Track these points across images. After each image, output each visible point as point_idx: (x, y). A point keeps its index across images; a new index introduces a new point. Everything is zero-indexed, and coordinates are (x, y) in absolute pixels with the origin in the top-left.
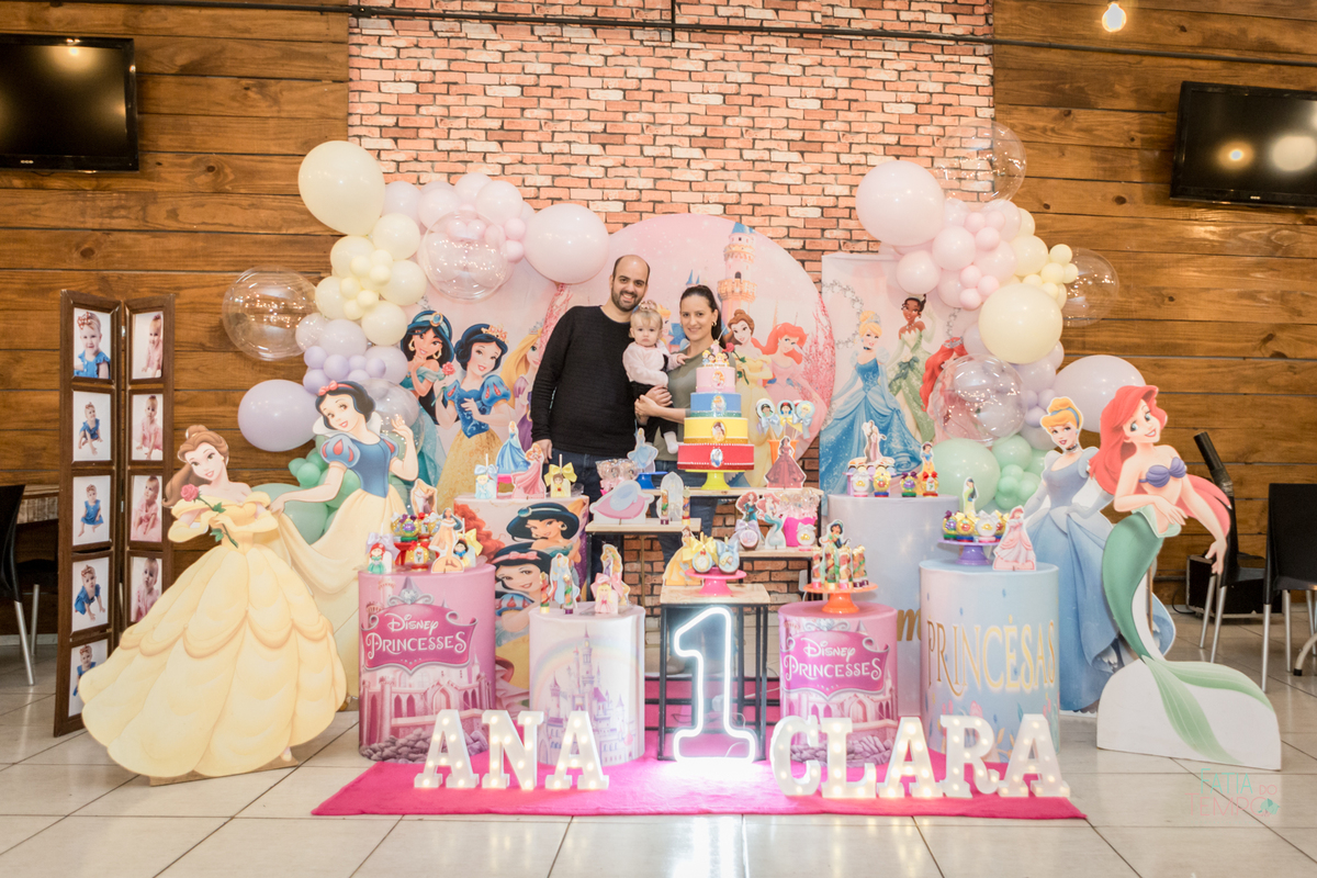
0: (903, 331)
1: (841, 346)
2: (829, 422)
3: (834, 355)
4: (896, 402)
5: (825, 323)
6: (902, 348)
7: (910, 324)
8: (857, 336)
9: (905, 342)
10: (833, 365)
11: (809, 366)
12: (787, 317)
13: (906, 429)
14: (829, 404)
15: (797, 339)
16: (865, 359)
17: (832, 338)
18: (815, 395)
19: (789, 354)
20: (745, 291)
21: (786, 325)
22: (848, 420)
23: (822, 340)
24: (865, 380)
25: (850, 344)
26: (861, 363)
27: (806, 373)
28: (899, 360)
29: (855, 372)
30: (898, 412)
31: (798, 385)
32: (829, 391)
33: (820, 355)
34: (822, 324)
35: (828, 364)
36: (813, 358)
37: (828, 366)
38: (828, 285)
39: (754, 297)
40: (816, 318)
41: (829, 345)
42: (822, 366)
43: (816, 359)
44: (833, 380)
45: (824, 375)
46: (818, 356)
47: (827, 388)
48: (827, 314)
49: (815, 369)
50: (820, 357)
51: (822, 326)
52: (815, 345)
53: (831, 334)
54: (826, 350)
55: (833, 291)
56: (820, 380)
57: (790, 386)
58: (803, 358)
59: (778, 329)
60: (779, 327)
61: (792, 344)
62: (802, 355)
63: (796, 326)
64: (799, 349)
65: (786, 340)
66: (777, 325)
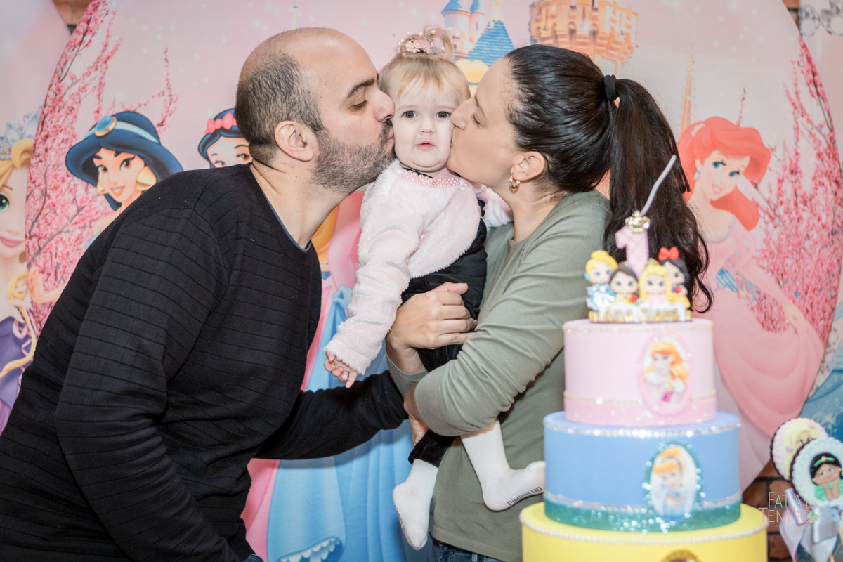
5: (818, 116)
10: (836, 231)
11: (775, 235)
12: (718, 102)
15: (745, 162)
18: (793, 313)
19: (724, 203)
20: (605, 29)
21: (715, 127)
23: (809, 164)
27: (768, 254)
32: (829, 298)
33: (805, 203)
34: (809, 121)
35: (824, 226)
36: (787, 212)
37: (825, 233)
38: (818, 12)
39: (630, 48)
40: (793, 104)
41: (828, 174)
42: (810, 234)
43: (794, 214)
44: (837, 270)
45: (815, 258)
46: (801, 205)
47: (822, 292)
48: (823, 92)
49: (791, 241)
50: (806, 208)
51: (809, 126)
52: (793, 178)
53: (832, 146)
54: (821, 189)
55: (830, 29)
56: (806, 270)
57: (728, 289)
58: (761, 213)
59: (693, 134)
60: (697, 128)
61: (732, 174)
62: (757, 205)
63: (744, 125)
64: (751, 187)
65: (716, 164)
66: (692, 122)
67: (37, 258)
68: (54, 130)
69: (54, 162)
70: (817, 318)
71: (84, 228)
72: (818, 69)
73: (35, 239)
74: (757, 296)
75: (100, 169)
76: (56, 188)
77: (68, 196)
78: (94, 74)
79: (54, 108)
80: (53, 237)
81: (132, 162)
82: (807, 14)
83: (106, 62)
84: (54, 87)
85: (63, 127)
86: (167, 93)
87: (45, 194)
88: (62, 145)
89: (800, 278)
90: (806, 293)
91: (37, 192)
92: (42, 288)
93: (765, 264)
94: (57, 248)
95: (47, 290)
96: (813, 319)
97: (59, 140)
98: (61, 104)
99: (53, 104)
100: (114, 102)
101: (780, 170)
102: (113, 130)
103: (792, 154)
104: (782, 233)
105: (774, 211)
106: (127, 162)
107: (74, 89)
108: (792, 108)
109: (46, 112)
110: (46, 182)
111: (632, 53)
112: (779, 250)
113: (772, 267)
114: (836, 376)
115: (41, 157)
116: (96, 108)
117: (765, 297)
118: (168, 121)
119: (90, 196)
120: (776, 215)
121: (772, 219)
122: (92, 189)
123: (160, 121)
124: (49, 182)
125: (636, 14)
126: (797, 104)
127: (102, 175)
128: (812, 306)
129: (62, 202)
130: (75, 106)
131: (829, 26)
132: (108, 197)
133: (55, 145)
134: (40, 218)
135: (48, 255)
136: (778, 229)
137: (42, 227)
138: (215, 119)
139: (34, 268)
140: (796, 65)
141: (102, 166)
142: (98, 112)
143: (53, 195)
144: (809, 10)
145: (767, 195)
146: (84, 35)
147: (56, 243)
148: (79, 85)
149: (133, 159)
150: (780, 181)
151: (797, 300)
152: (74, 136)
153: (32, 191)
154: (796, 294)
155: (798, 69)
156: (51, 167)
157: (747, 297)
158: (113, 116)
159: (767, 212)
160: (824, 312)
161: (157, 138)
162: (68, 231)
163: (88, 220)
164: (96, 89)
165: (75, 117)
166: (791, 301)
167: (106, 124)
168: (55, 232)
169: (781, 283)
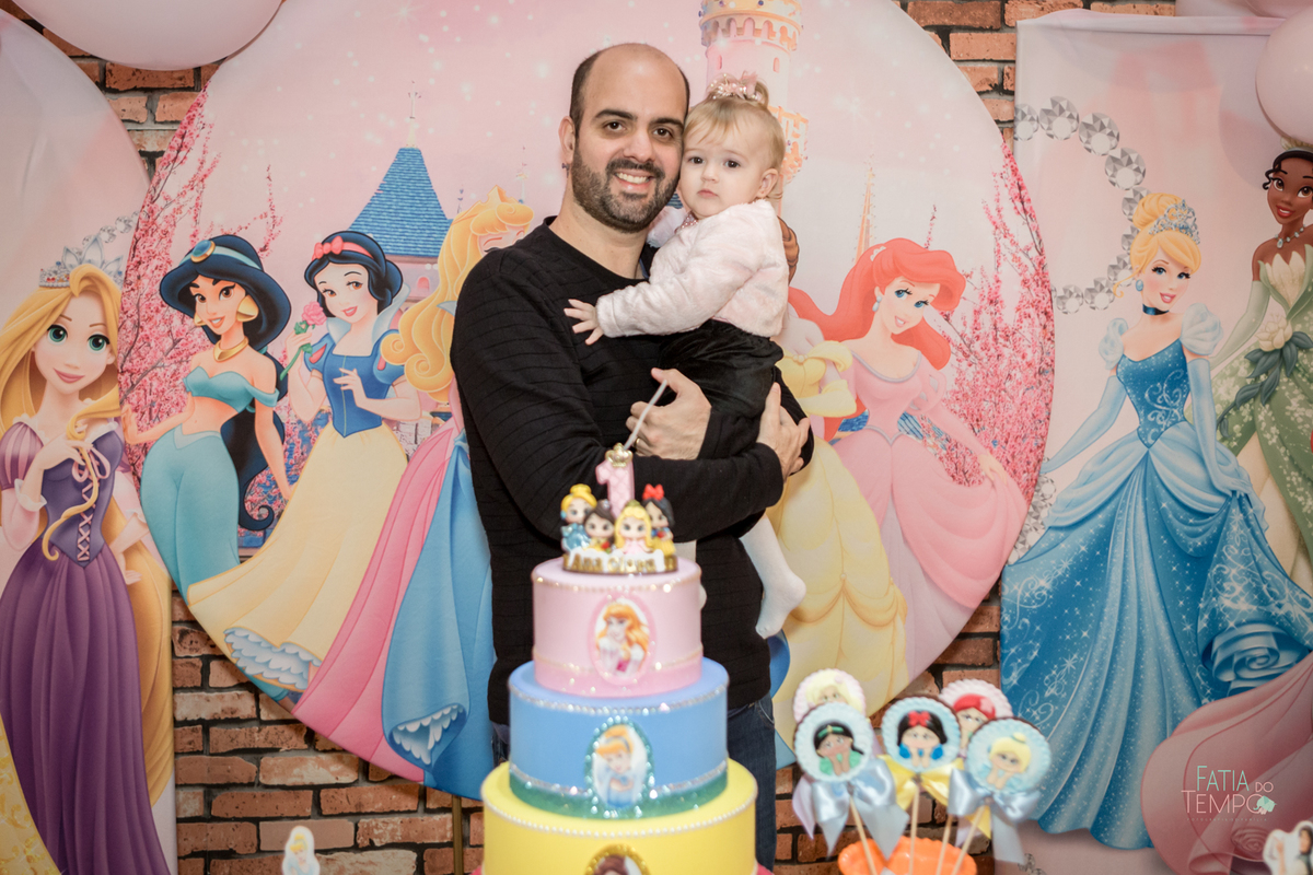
0: (1264, 254)
1: (1072, 303)
2: (1032, 538)
3: (1051, 338)
4: (1237, 474)
5: (1024, 237)
6: (1262, 309)
7: (1286, 234)
8: (1124, 275)
9: (1270, 290)
10: (1045, 370)
11: (970, 374)
12: (900, 221)
13: (1268, 553)
14: (1031, 487)
15: (935, 290)
16: (1150, 342)
17: (1044, 284)
18: (990, 463)
19: (907, 338)
21: (898, 246)
22: (1090, 529)
23: (1012, 292)
24: (1144, 407)
25: (1101, 299)
26: (1135, 355)
27: (960, 396)
28: (1250, 346)
29: (1116, 384)
30: (1243, 501)
31: (937, 434)
32: (1034, 447)
33: (1007, 338)
34: (1014, 243)
35: (1029, 365)
36: (985, 348)
37: (1031, 373)
38: (1038, 112)
39: (797, 160)
40: (994, 223)
41: (1035, 305)
42: (1013, 373)
43: (993, 350)
44: (1045, 414)
45: (1018, 402)
46: (1001, 340)
47: (1027, 440)
48: (1031, 208)
49: (989, 381)
50: (1008, 343)
51: (1014, 249)
52: (992, 309)
53: (1041, 271)
54: (1026, 322)
55: (1051, 132)
56: (1006, 415)
57: (912, 436)
58: (953, 350)
59: (872, 258)
60: (876, 252)
61: (918, 304)
62: (949, 340)
63: (932, 248)
64: (941, 319)
65: (899, 293)
66: (871, 245)
67: (130, 395)
68: (147, 255)
69: (147, 291)
70: (1020, 470)
71: (180, 362)
72: (1026, 182)
73: (127, 374)
74: (947, 444)
75: (197, 298)
76: (150, 319)
77: (163, 328)
78: (190, 194)
79: (147, 231)
80: (146, 372)
81: (232, 291)
82: (1024, 115)
83: (202, 181)
84: (146, 209)
85: (157, 252)
86: (270, 214)
87: (138, 326)
88: (156, 272)
89: (999, 424)
90: (1006, 442)
91: (129, 324)
92: (136, 428)
93: (957, 408)
94: (151, 385)
95: (141, 430)
96: (1015, 472)
97: (152, 267)
98: (154, 227)
99: (146, 227)
100: (212, 225)
101: (978, 301)
102: (211, 255)
103: (992, 281)
104: (978, 373)
105: (969, 347)
106: (227, 291)
107: (168, 211)
108: (993, 228)
109: (137, 236)
110: (138, 313)
111: (800, 165)
112: (974, 393)
113: (965, 412)
114: (1052, 534)
115: (133, 285)
116: (192, 231)
117: (956, 446)
118: (271, 246)
119: (187, 327)
120: (970, 351)
121: (967, 356)
122: (189, 321)
123: (262, 246)
124: (142, 314)
125: (805, 121)
126: (998, 222)
127: (199, 306)
128: (1013, 456)
129: (156, 335)
130: (170, 230)
131: (1049, 129)
132: (205, 328)
133: (148, 272)
134: (133, 351)
135: (142, 392)
136: (973, 368)
137: (135, 362)
138: (323, 243)
139: (127, 406)
140: (998, 178)
141: (199, 295)
142: (194, 236)
143: (146, 327)
144: (1025, 110)
145: (960, 328)
146: (178, 151)
147: (151, 379)
148: (174, 205)
149: (233, 287)
150: (977, 312)
151: (995, 449)
152: (169, 262)
153: (123, 323)
154: (994, 442)
155: (1001, 182)
156: (144, 296)
157: (935, 445)
158: (210, 240)
159: (960, 348)
160: (1028, 463)
161: (260, 264)
162: (163, 366)
163: (185, 354)
164: (192, 211)
165: (170, 241)
166: (988, 450)
167: (203, 248)
168: (149, 367)
169: (976, 430)
